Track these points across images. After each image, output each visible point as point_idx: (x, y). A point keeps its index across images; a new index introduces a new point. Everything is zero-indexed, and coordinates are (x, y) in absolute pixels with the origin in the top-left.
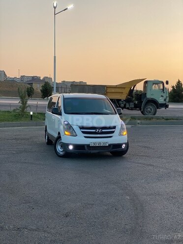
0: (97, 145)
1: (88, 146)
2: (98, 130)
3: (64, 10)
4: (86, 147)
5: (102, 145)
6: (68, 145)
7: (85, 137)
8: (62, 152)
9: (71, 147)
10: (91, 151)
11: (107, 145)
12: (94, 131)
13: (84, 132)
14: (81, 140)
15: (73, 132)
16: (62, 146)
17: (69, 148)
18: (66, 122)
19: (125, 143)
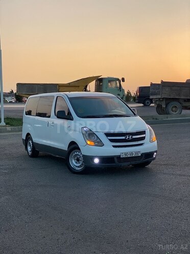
0: (129, 156)
1: (119, 157)
2: (128, 137)
4: (116, 159)
5: (134, 156)
6: (92, 158)
7: (114, 146)
8: (78, 167)
9: (96, 161)
10: (121, 164)
11: (140, 155)
12: (124, 138)
13: (112, 141)
14: (109, 150)
15: (98, 140)
16: (78, 160)
17: (93, 162)
18: (85, 129)
19: (156, 152)
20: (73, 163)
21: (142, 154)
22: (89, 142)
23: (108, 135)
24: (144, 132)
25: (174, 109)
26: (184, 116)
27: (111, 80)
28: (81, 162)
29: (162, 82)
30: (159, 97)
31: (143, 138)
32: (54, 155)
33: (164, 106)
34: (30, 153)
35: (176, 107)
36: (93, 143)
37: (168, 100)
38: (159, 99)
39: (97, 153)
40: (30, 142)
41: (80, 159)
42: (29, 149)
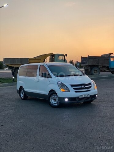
0: (84, 97)
1: (78, 98)
2: (83, 87)
3: (1, 7)
5: (86, 97)
6: (64, 98)
7: (76, 92)
9: (66, 100)
10: (79, 101)
12: (80, 87)
13: (74, 89)
14: (73, 94)
15: (67, 89)
16: (55, 100)
17: (65, 100)
18: (59, 83)
19: (97, 94)
20: (52, 102)
21: (90, 96)
22: (62, 90)
23: (72, 85)
24: (90, 84)
25: (95, 72)
26: (101, 75)
27: (59, 55)
28: (57, 101)
29: (88, 56)
30: (87, 65)
31: (90, 87)
32: (39, 98)
33: (90, 70)
34: (22, 97)
35: (96, 70)
36: (64, 90)
37: (92, 67)
38: (87, 66)
39: (67, 95)
40: (23, 91)
41: (56, 99)
42: (22, 95)
